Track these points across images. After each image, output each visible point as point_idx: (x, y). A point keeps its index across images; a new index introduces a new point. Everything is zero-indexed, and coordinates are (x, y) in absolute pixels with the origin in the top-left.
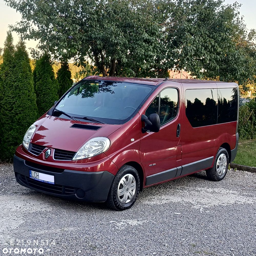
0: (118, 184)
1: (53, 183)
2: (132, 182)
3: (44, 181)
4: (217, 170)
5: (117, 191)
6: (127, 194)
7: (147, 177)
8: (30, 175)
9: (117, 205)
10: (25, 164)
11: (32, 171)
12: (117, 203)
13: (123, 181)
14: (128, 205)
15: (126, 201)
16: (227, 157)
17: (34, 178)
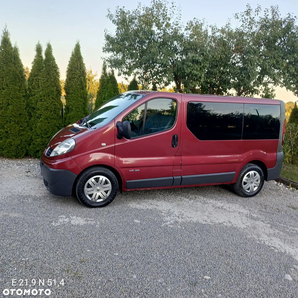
6: (97, 194)
7: (127, 181)
9: (85, 202)
13: (92, 181)
14: (100, 204)
15: (97, 200)
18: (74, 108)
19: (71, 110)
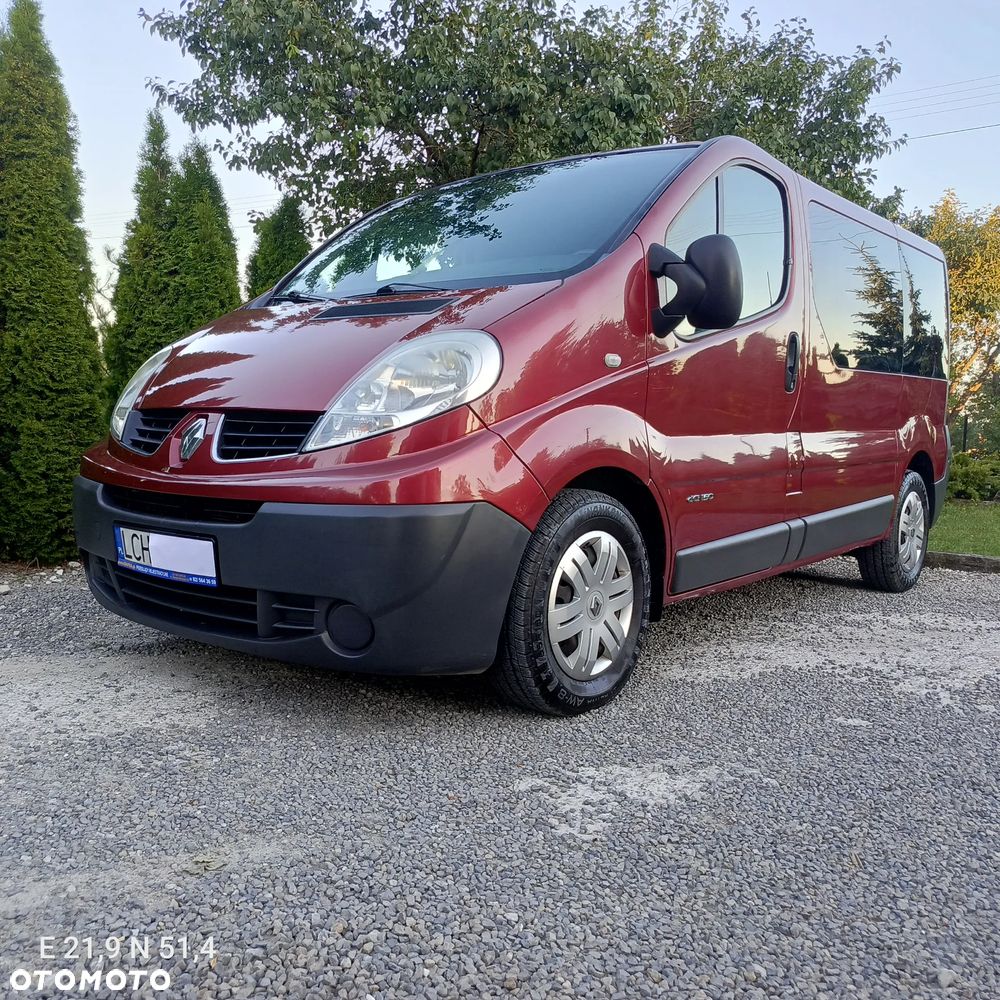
0: (549, 579)
1: (211, 578)
2: (617, 574)
3: (170, 572)
4: (902, 548)
5: (544, 611)
6: (594, 632)
7: (682, 553)
8: (120, 549)
9: (551, 688)
10: (101, 502)
11: (122, 529)
12: (550, 679)
13: (574, 561)
14: (602, 687)
15: (592, 665)
16: (924, 504)
17: (134, 563)
18: (39, 306)
19: (17, 314)
